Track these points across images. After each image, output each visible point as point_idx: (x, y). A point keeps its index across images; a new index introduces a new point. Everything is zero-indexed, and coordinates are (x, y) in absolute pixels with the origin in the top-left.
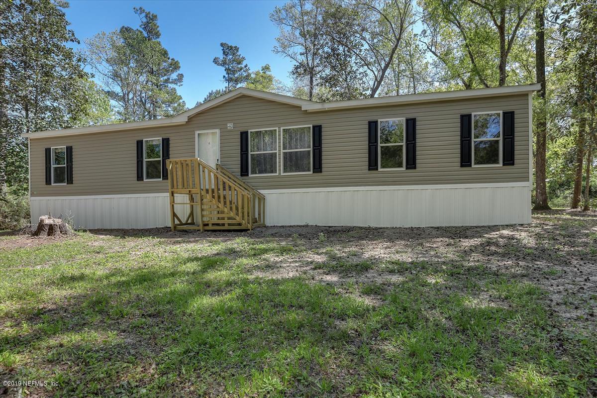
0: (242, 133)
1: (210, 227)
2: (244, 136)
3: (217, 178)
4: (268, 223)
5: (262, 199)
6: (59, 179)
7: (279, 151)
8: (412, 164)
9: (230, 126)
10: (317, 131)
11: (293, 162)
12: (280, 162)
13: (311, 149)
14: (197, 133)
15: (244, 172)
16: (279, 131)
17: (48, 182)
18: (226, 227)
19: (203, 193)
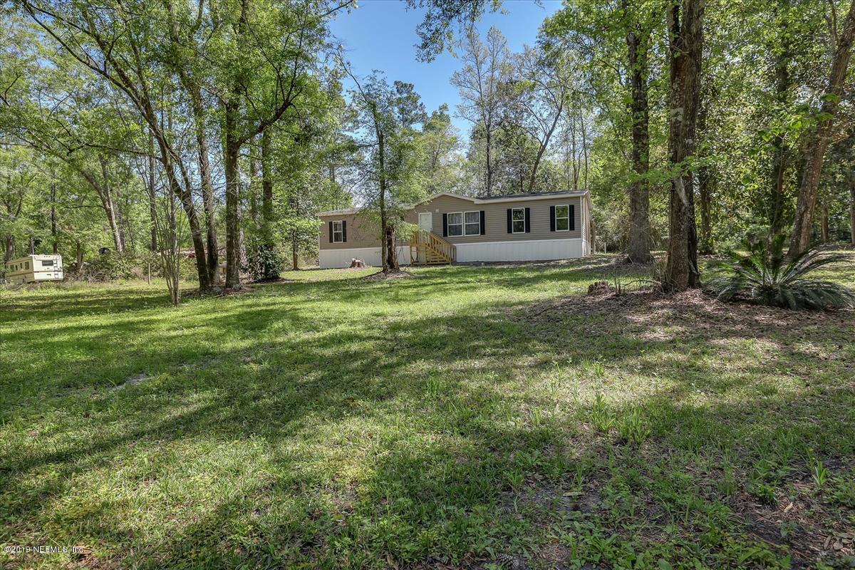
0: (444, 215)
1: (430, 263)
2: (445, 216)
3: (431, 238)
4: (458, 261)
5: (455, 248)
6: (337, 240)
7: (463, 223)
8: (528, 230)
9: (437, 211)
10: (482, 213)
11: (470, 230)
12: (464, 230)
13: (479, 223)
14: (419, 214)
15: (445, 235)
16: (463, 214)
17: (331, 241)
18: (439, 262)
19: (427, 246)
